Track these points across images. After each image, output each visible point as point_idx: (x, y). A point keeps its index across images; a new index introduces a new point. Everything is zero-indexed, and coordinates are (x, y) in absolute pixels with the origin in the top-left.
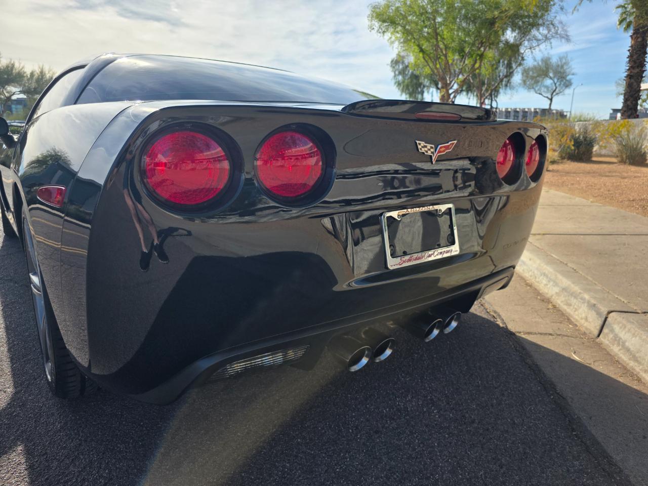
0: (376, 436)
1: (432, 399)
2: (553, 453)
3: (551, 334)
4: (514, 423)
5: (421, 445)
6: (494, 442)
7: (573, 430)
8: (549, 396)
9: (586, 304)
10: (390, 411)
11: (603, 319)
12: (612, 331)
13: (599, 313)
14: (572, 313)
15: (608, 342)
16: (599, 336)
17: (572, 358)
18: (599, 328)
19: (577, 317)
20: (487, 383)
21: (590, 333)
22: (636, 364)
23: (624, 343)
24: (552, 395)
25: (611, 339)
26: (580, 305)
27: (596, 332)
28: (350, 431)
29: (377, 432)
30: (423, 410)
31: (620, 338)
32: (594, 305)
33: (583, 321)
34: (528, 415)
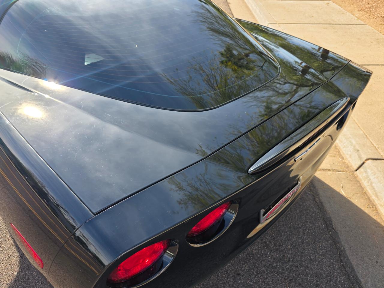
0: (238, 278)
1: (266, 242)
2: (331, 283)
3: (329, 170)
4: (311, 260)
5: (263, 284)
6: (301, 277)
7: (341, 261)
8: (329, 233)
9: (352, 147)
10: (243, 255)
11: (362, 162)
12: (366, 172)
13: (360, 158)
14: (342, 147)
15: (361, 177)
16: (357, 170)
17: (341, 193)
18: (358, 166)
19: (344, 152)
20: (295, 223)
21: (351, 166)
22: (376, 199)
23: (372, 183)
24: (331, 231)
25: (364, 176)
26: (348, 146)
27: (356, 168)
28: (224, 275)
29: (238, 275)
30: (262, 252)
31: (370, 179)
32: (358, 150)
33: (348, 156)
34: (318, 252)
